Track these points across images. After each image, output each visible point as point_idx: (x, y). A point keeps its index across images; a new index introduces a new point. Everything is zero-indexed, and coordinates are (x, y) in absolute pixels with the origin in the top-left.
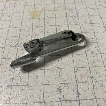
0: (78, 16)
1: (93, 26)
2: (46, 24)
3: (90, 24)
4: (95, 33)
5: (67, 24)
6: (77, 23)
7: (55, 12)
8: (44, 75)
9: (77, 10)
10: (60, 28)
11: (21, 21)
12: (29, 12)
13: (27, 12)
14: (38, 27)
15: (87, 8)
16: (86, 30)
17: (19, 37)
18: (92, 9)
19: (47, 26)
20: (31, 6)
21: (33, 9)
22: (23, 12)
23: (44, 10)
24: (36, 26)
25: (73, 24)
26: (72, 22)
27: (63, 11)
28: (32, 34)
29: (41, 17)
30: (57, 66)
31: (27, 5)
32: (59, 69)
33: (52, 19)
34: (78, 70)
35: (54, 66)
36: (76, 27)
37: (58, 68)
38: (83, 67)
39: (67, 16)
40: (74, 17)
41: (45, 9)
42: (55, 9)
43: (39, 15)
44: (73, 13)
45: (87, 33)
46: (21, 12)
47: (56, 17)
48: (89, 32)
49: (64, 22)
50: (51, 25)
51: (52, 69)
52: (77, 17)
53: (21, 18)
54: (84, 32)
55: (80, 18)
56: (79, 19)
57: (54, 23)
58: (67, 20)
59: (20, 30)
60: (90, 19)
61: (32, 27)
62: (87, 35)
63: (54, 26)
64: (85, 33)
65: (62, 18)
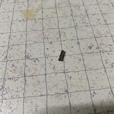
0: (87, 15)
1: (110, 28)
2: (45, 27)
3: (105, 26)
4: (112, 38)
5: (74, 26)
6: (88, 24)
7: (56, 9)
8: (46, 103)
9: (85, 7)
10: (64, 32)
11: (11, 24)
12: (20, 11)
13: (18, 11)
14: (35, 32)
15: (98, 4)
16: (100, 33)
17: (8, 46)
18: (104, 4)
19: (46, 30)
20: (23, 2)
21: (27, 6)
22: (13, 11)
23: (41, 8)
24: (32, 30)
25: (82, 26)
26: (80, 23)
27: (66, 8)
28: (26, 41)
29: (37, 17)
30: (64, 88)
31: (18, 2)
32: (68, 93)
33: (53, 19)
34: (96, 94)
35: (61, 89)
36: (86, 30)
37: (67, 91)
38: (102, 88)
39: (73, 15)
40: (83, 15)
41: (42, 6)
42: (56, 6)
43: (34, 15)
44: (81, 10)
45: (103, 38)
46: (10, 11)
47: (58, 17)
48: (105, 36)
49: (70, 24)
50: (51, 29)
51: (57, 94)
52: (87, 17)
53: (10, 19)
54: (98, 36)
55: (91, 18)
56: (89, 19)
57: (55, 25)
58: (74, 20)
59: (9, 37)
60: (104, 18)
61: (25, 32)
62: (102, 40)
63: (57, 29)
64: (99, 38)
65: (66, 18)
